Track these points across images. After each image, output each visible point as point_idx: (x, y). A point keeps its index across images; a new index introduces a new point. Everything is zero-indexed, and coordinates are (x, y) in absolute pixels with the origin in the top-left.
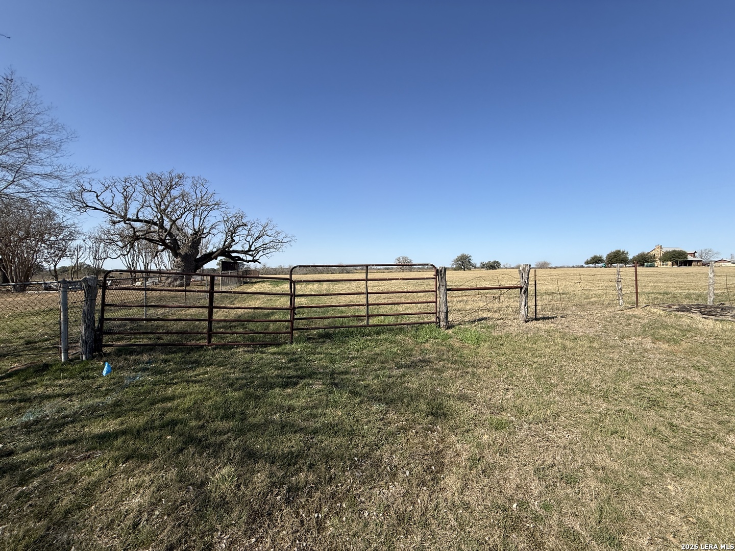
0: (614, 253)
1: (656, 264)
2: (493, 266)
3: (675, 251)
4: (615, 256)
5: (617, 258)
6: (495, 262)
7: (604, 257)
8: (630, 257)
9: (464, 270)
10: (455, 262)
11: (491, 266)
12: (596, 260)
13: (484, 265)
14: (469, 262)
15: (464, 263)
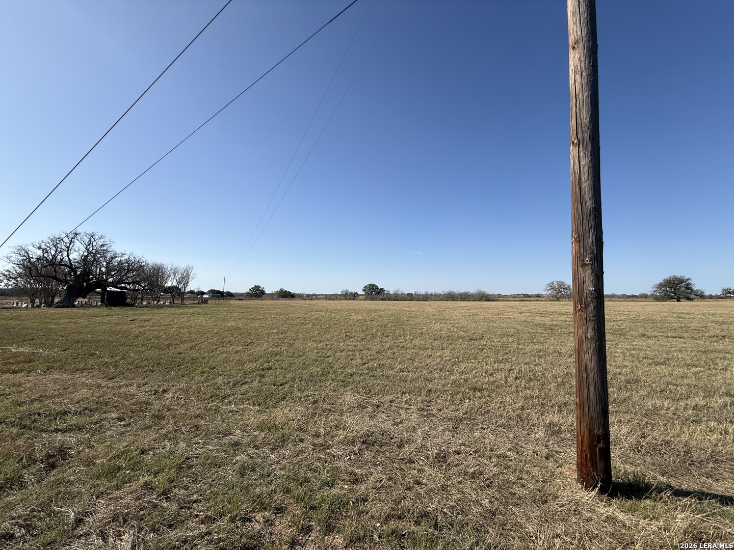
9: (678, 300)
14: (689, 289)
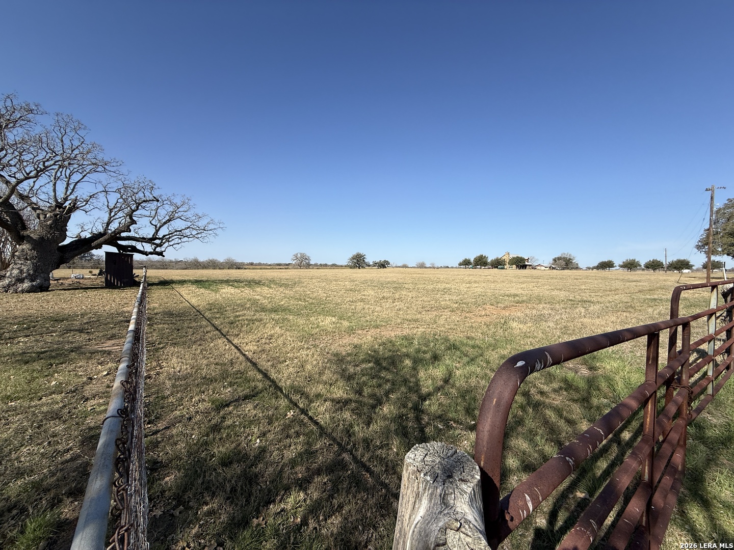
0: (479, 257)
1: (506, 267)
2: (383, 265)
3: (518, 257)
4: (480, 260)
5: (481, 262)
6: (385, 261)
7: (472, 260)
8: (489, 260)
9: (359, 268)
10: (351, 260)
11: (382, 265)
12: (466, 263)
13: (376, 264)
14: (364, 261)
15: (358, 262)
